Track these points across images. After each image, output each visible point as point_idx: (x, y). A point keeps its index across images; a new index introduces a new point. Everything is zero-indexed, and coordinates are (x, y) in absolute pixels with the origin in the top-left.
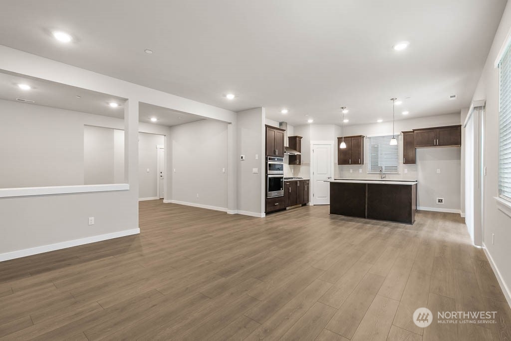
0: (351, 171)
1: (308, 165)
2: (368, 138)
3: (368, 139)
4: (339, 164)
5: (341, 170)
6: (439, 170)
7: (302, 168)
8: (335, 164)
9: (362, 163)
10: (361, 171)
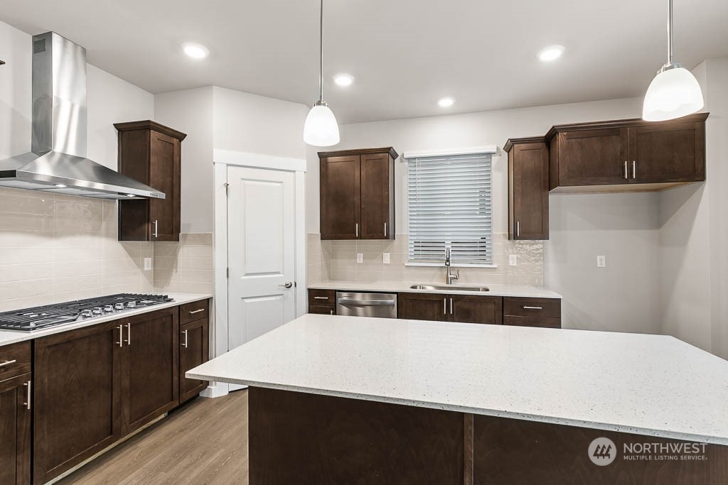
0: (360, 259)
1: (207, 239)
2: (409, 159)
3: (406, 163)
4: (322, 239)
5: (330, 256)
6: (603, 257)
7: (186, 253)
8: (310, 237)
9: (391, 233)
10: (387, 258)
